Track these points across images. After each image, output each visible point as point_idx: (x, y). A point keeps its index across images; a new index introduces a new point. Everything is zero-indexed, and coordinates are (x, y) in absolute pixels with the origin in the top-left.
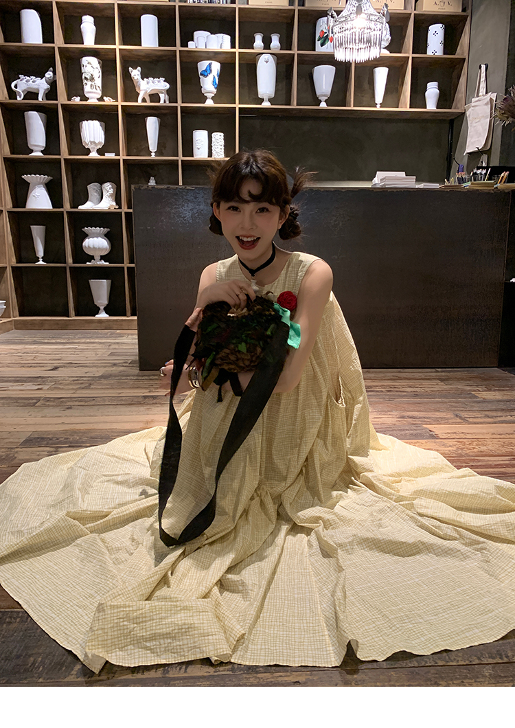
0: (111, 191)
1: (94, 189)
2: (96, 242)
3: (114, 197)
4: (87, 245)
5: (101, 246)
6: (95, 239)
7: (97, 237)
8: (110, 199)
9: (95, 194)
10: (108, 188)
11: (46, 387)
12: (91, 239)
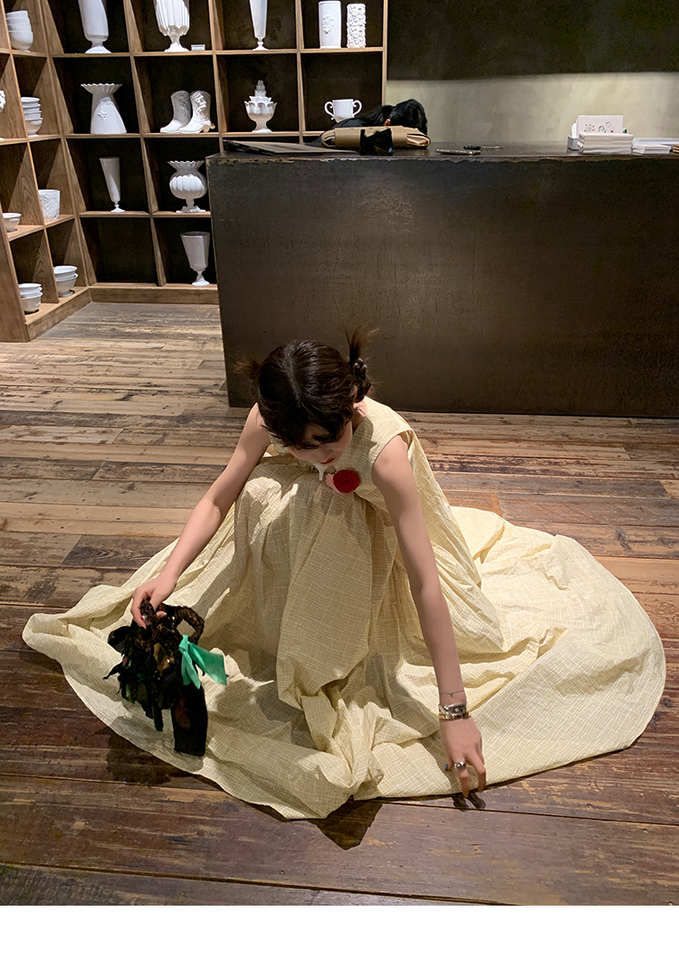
0: (204, 104)
1: (180, 101)
2: (187, 182)
3: (208, 113)
4: (174, 187)
5: (193, 188)
6: (185, 177)
7: (187, 174)
8: (203, 116)
9: (183, 108)
10: (199, 99)
11: (110, 439)
12: (180, 177)
